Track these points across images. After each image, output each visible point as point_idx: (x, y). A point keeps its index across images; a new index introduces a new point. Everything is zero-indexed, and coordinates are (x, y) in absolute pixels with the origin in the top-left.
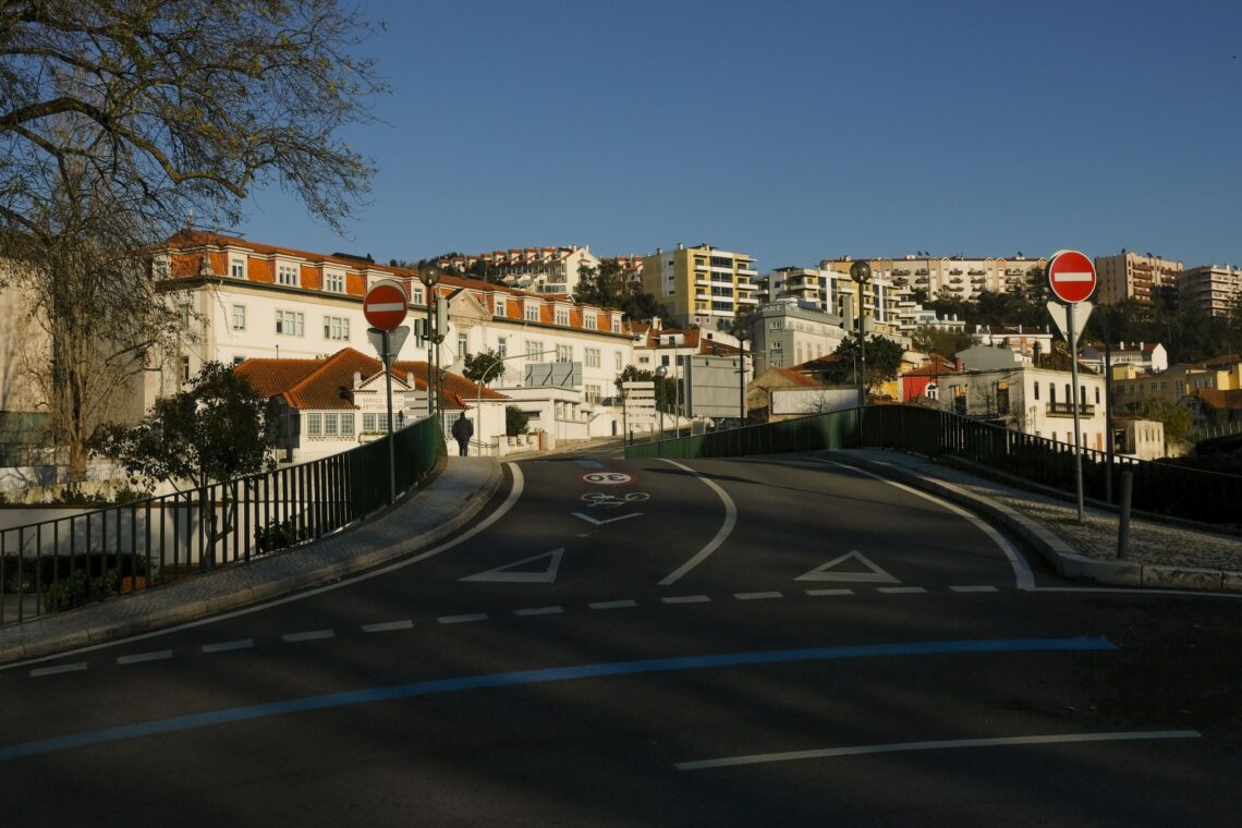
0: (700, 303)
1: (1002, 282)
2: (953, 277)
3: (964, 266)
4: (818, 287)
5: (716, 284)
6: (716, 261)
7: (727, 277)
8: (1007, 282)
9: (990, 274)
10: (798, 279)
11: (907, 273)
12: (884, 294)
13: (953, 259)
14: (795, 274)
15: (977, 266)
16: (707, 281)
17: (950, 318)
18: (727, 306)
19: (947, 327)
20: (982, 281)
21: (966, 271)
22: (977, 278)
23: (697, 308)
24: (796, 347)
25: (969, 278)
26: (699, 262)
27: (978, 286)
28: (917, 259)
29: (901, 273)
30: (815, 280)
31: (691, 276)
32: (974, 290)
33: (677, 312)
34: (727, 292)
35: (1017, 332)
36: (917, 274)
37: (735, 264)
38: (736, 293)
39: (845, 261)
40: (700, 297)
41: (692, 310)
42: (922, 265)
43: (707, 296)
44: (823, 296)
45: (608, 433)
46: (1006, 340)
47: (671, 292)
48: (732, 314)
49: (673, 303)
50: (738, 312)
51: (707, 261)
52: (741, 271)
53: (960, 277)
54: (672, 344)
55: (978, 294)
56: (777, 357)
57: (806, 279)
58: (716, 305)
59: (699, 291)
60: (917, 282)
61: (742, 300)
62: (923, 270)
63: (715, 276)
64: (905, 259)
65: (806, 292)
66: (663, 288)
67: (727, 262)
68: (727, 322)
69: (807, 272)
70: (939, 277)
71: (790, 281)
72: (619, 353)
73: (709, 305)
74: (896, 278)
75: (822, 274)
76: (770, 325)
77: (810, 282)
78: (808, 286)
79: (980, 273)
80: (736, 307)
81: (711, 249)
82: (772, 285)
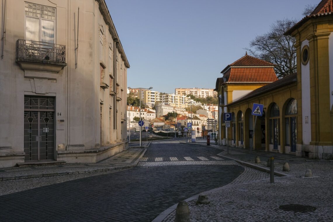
0: (149, 101)
1: (212, 94)
2: (202, 93)
3: (205, 91)
4: (171, 98)
5: (152, 97)
6: (152, 93)
7: (154, 96)
8: (213, 94)
9: (210, 92)
10: (167, 96)
11: (193, 92)
12: (184, 99)
13: (202, 89)
14: (167, 95)
15: (207, 91)
16: (150, 97)
17: (199, 103)
18: (154, 101)
19: (198, 105)
20: (208, 94)
21: (205, 92)
22: (207, 93)
23: (148, 102)
24: (163, 112)
25: (205, 93)
26: (148, 93)
27: (207, 95)
28: (195, 89)
29: (192, 92)
30: (171, 96)
31: (147, 96)
32: (206, 95)
33: (144, 102)
34: (154, 99)
35: (212, 105)
36: (195, 92)
37: (155, 93)
38: (155, 99)
39: (180, 89)
40: (149, 100)
41: (147, 102)
42: (196, 90)
43: (150, 100)
44: (172, 99)
45: (132, 127)
46: (210, 107)
47: (143, 99)
48: (154, 103)
49: (143, 101)
50: (156, 103)
51: (150, 93)
52: (156, 95)
53: (204, 93)
54: (142, 111)
55: (207, 96)
56: (160, 113)
57: (169, 96)
58: (152, 101)
59: (148, 99)
60: (195, 93)
61: (156, 100)
62: (196, 91)
63: (151, 96)
64: (193, 89)
65: (169, 99)
66: (142, 98)
67: (154, 93)
68: (154, 104)
69: (169, 95)
70: (199, 93)
71: (166, 96)
72: (134, 114)
73: (150, 101)
74: (191, 93)
75: (172, 95)
76: (159, 108)
77: (170, 97)
78: (169, 97)
79: (208, 92)
80: (155, 102)
81: (151, 90)
82: (163, 97)
